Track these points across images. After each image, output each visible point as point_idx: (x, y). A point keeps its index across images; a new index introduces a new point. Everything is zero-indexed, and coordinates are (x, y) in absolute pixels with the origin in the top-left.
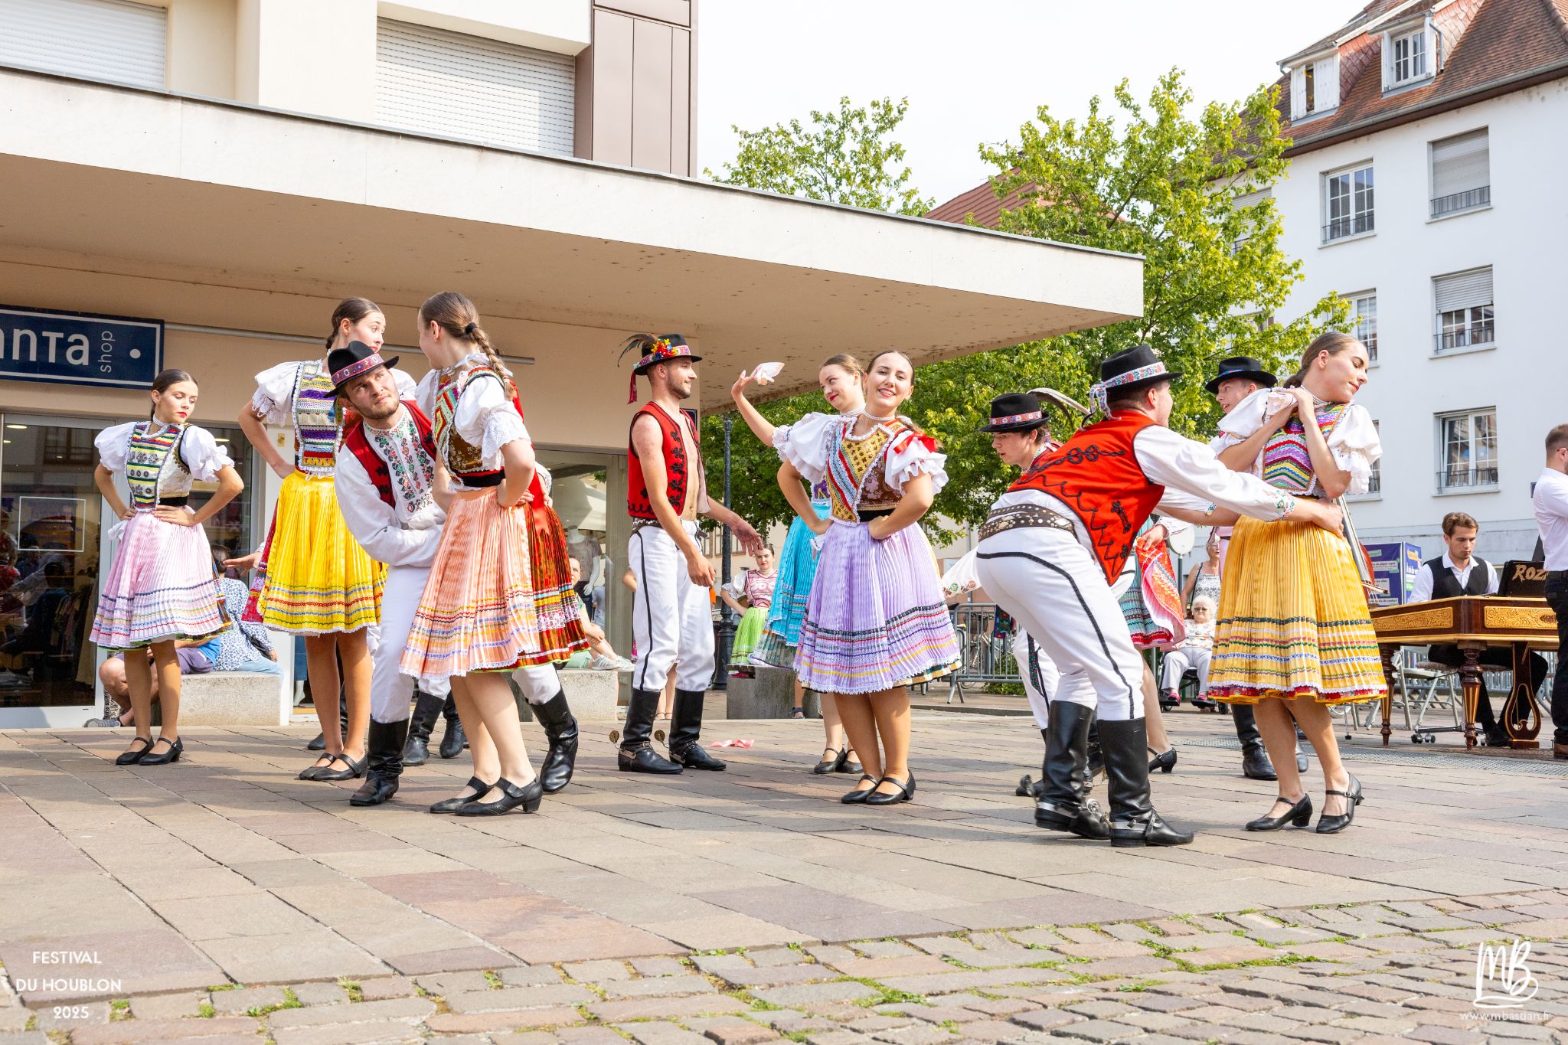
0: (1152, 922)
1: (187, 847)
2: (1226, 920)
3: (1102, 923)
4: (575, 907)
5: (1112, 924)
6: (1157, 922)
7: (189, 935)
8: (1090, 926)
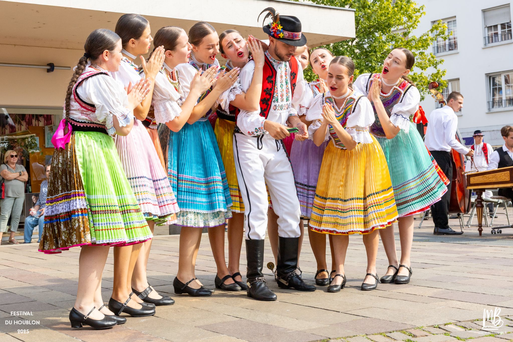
0: (408, 331)
2: (440, 328)
3: (386, 332)
4: (149, 335)
5: (390, 333)
6: (410, 331)
8: (381, 334)
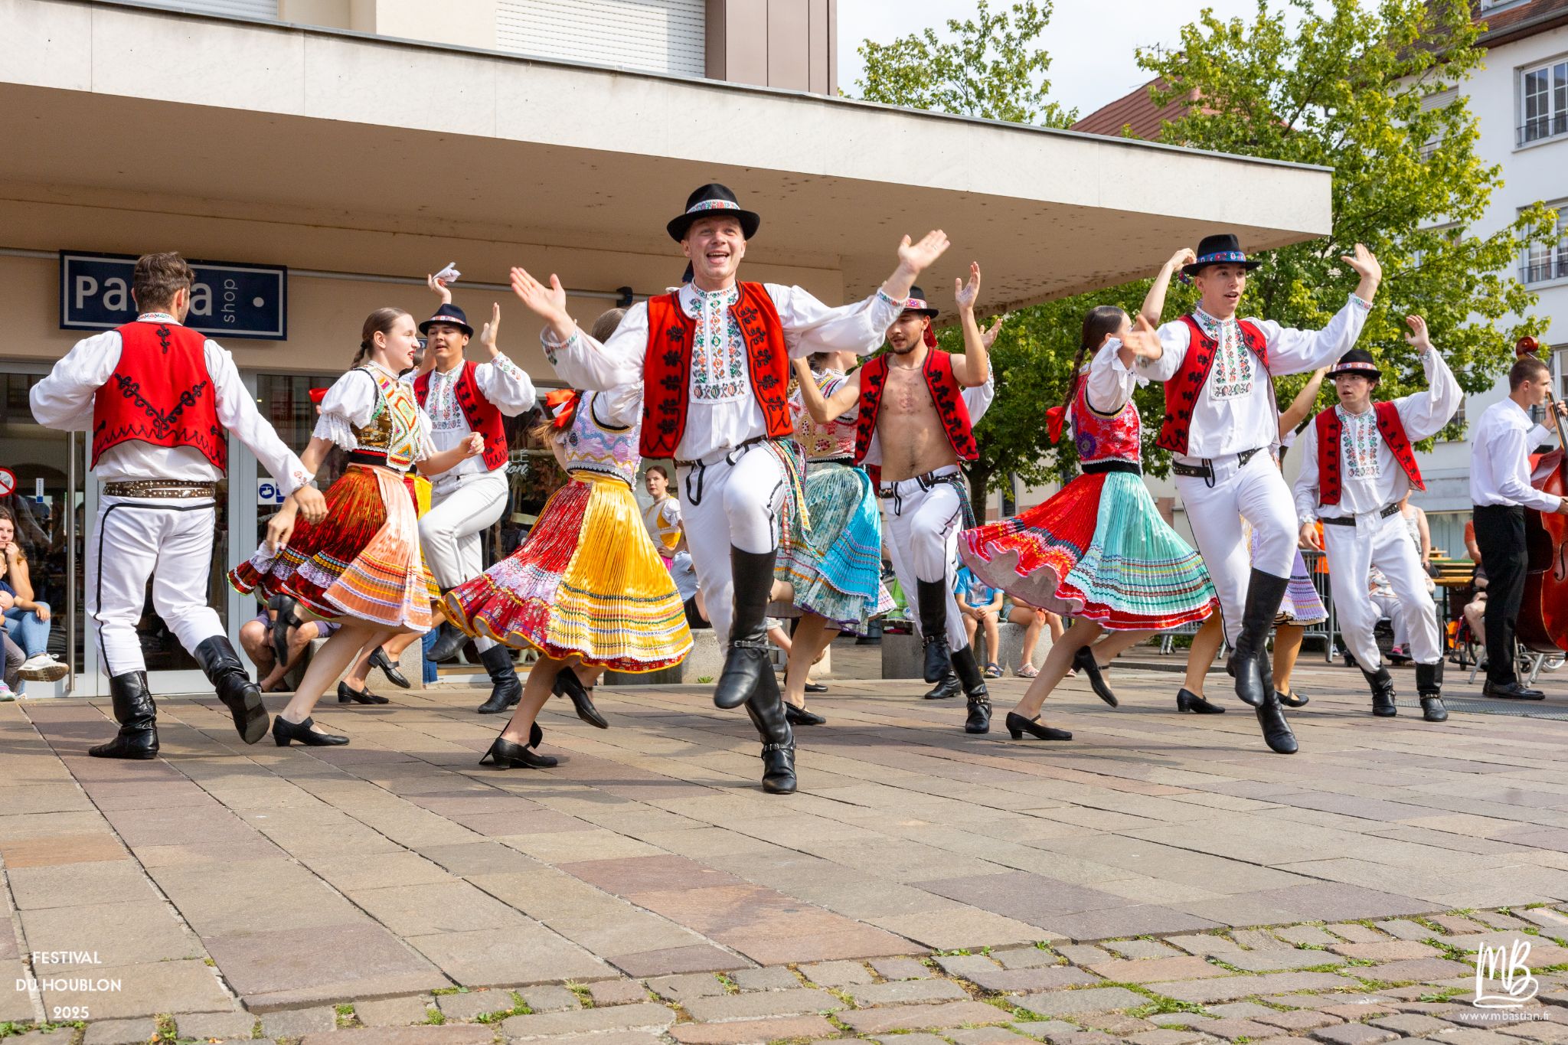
0: (1431, 918)
1: (367, 829)
2: (1513, 915)
3: (1374, 919)
4: (791, 899)
5: (1386, 920)
6: (1436, 918)
7: (396, 929)
8: (1362, 923)
